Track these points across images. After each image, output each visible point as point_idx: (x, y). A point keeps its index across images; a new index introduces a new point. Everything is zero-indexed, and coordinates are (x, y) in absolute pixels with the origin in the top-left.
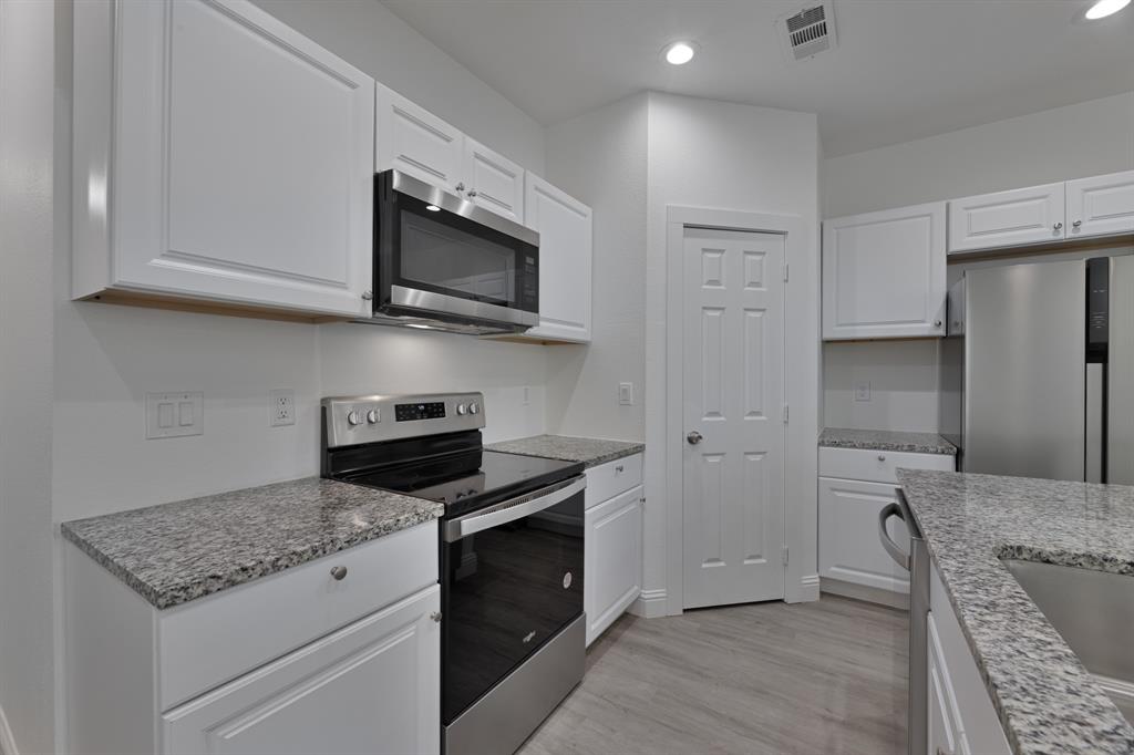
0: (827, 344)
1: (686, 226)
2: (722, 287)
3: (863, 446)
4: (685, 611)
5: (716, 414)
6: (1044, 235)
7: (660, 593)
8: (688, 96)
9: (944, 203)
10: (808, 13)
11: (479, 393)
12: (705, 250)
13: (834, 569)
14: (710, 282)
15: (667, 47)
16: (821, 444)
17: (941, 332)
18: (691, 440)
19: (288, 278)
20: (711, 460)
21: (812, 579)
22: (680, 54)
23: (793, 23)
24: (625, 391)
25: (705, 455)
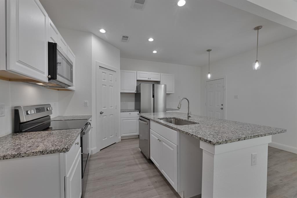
0: (121, 93)
1: (100, 67)
2: (106, 81)
3: (127, 112)
4: (100, 150)
5: (105, 107)
6: (147, 79)
7: (95, 148)
8: (100, 38)
9: (136, 71)
10: (126, 37)
11: (49, 104)
12: (103, 72)
13: (123, 134)
14: (104, 79)
15: (100, 29)
16: (121, 112)
17: (136, 92)
18: (101, 113)
19: (38, 71)
20: (104, 117)
21: (120, 137)
22: (103, 31)
23: (123, 37)
24: (86, 103)
25: (103, 116)
